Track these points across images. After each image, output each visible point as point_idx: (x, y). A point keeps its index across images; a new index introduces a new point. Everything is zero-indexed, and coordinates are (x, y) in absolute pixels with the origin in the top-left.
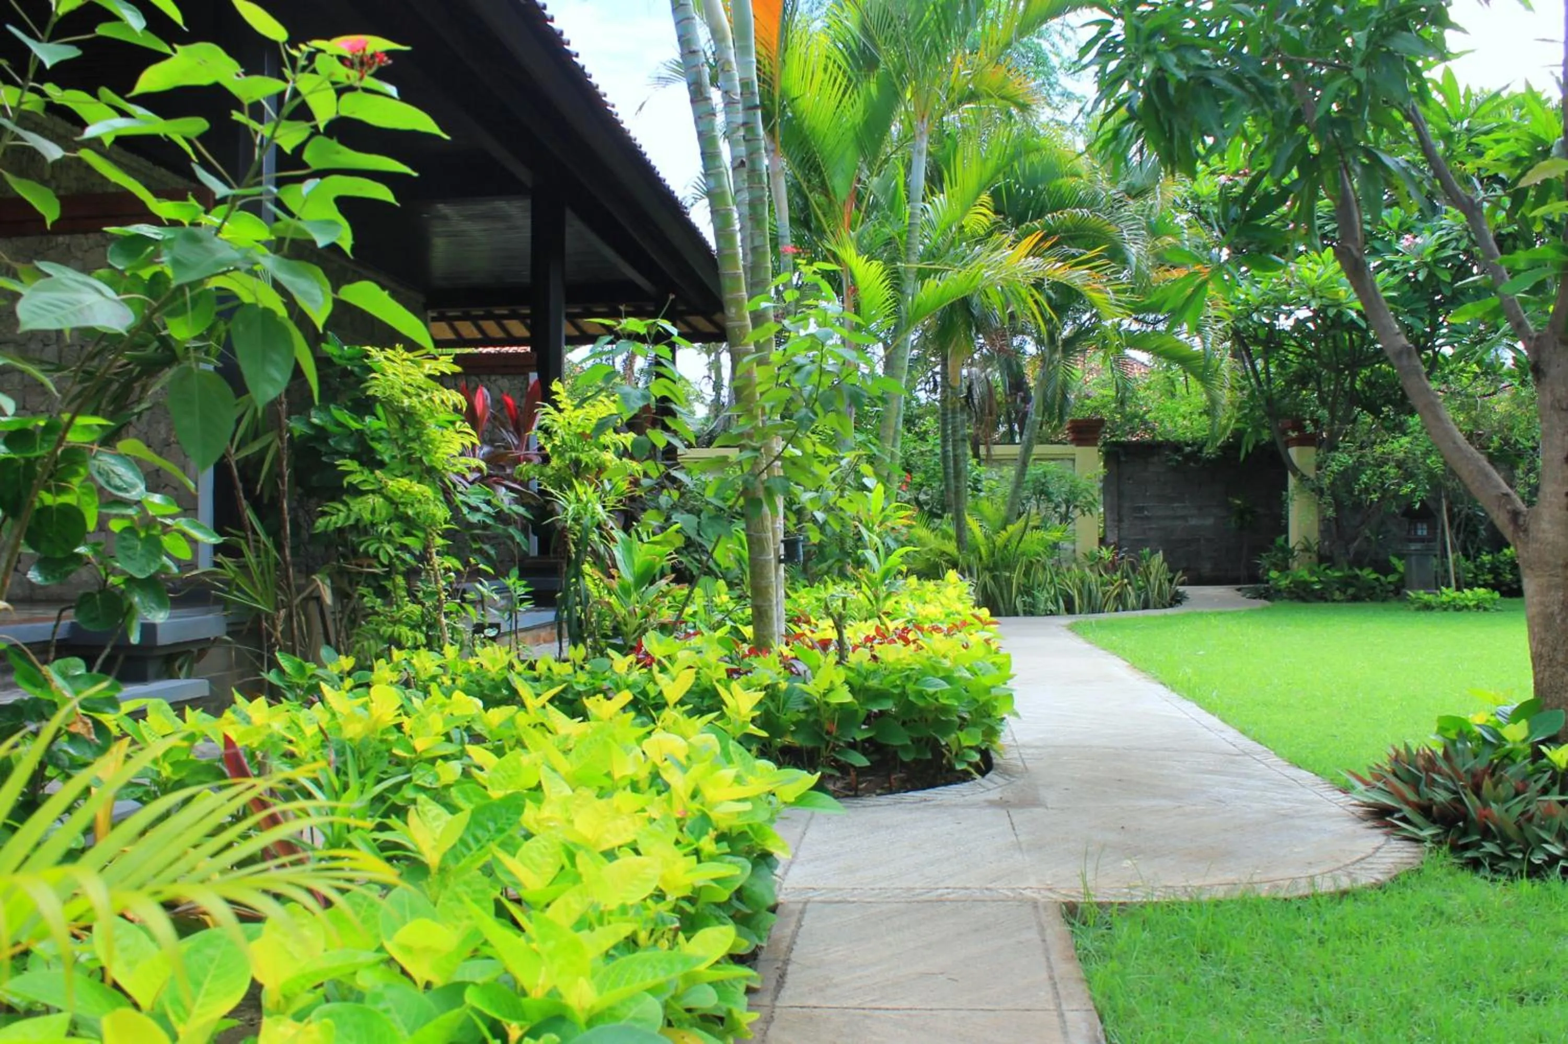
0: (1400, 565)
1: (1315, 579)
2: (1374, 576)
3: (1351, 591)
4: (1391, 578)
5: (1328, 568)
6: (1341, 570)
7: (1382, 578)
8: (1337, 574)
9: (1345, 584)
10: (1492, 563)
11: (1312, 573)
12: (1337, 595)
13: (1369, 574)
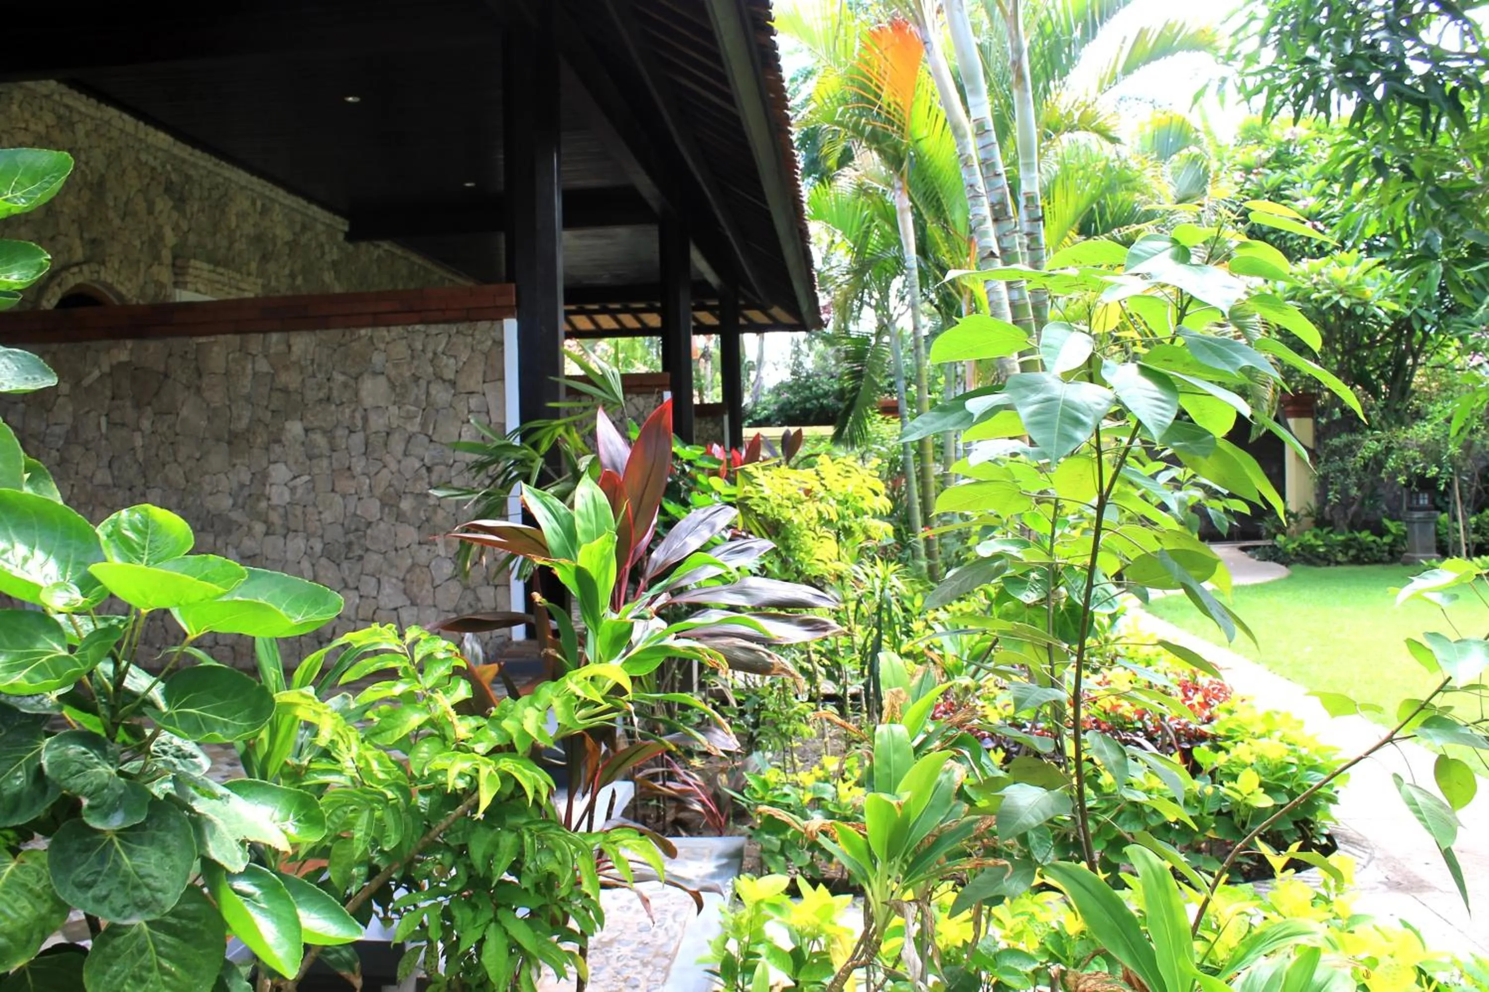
0: (1392, 526)
1: (1320, 543)
2: (1371, 538)
3: (1352, 552)
4: (1387, 539)
5: (1331, 532)
6: (1342, 533)
7: (1378, 539)
8: (1341, 538)
9: (1346, 546)
10: (1477, 524)
11: (1316, 536)
12: (1340, 557)
13: (1366, 536)
